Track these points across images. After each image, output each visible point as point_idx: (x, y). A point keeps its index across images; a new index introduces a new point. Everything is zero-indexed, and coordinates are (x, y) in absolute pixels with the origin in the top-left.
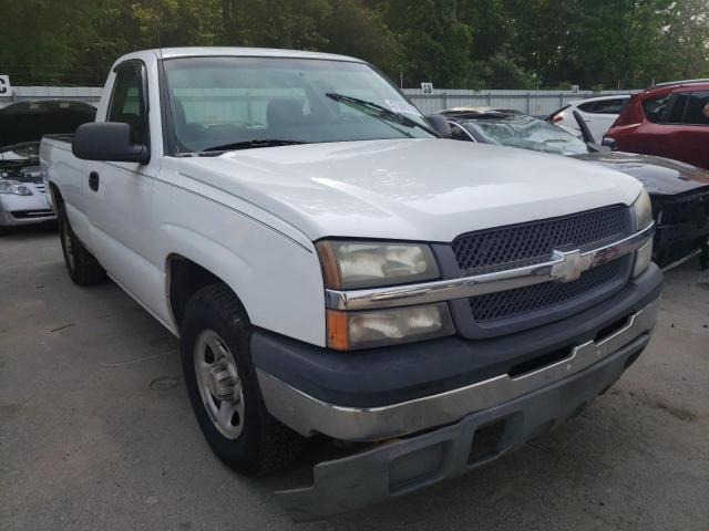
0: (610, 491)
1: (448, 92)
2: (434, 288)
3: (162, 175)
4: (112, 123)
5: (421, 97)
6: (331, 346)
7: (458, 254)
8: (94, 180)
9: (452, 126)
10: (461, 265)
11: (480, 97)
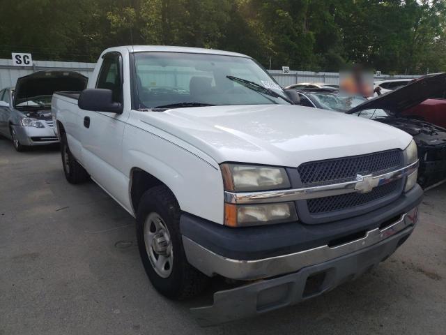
0: (387, 318)
1: (299, 73)
2: (287, 193)
3: (130, 121)
4: (99, 89)
5: (282, 75)
6: (227, 224)
7: (301, 175)
8: (87, 122)
9: (300, 95)
10: (302, 181)
11: (319, 76)
